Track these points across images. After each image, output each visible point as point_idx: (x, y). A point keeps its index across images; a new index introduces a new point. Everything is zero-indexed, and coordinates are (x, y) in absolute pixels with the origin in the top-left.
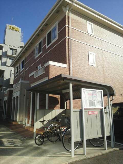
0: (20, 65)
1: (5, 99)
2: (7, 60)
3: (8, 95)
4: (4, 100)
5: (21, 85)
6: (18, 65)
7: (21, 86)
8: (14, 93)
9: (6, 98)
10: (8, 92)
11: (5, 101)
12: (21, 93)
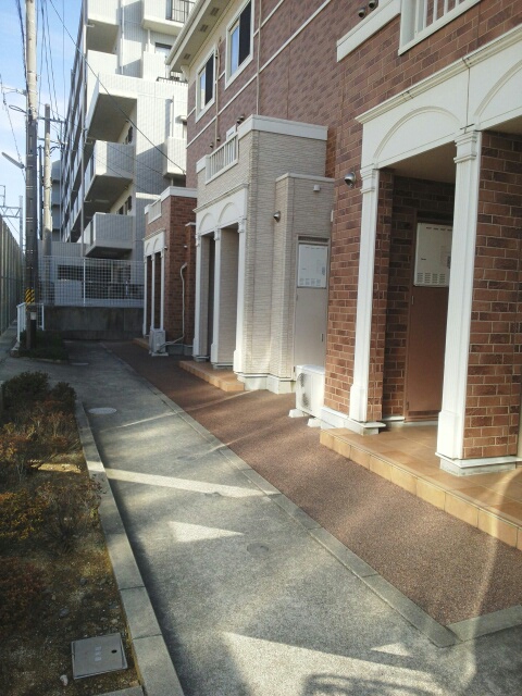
0: (221, 50)
1: (151, 246)
2: (144, 49)
3: (167, 224)
4: (147, 253)
5: (254, 147)
6: (213, 50)
7: (256, 158)
8: (206, 207)
9: (156, 244)
10: (168, 208)
11: (149, 257)
12: (254, 205)
